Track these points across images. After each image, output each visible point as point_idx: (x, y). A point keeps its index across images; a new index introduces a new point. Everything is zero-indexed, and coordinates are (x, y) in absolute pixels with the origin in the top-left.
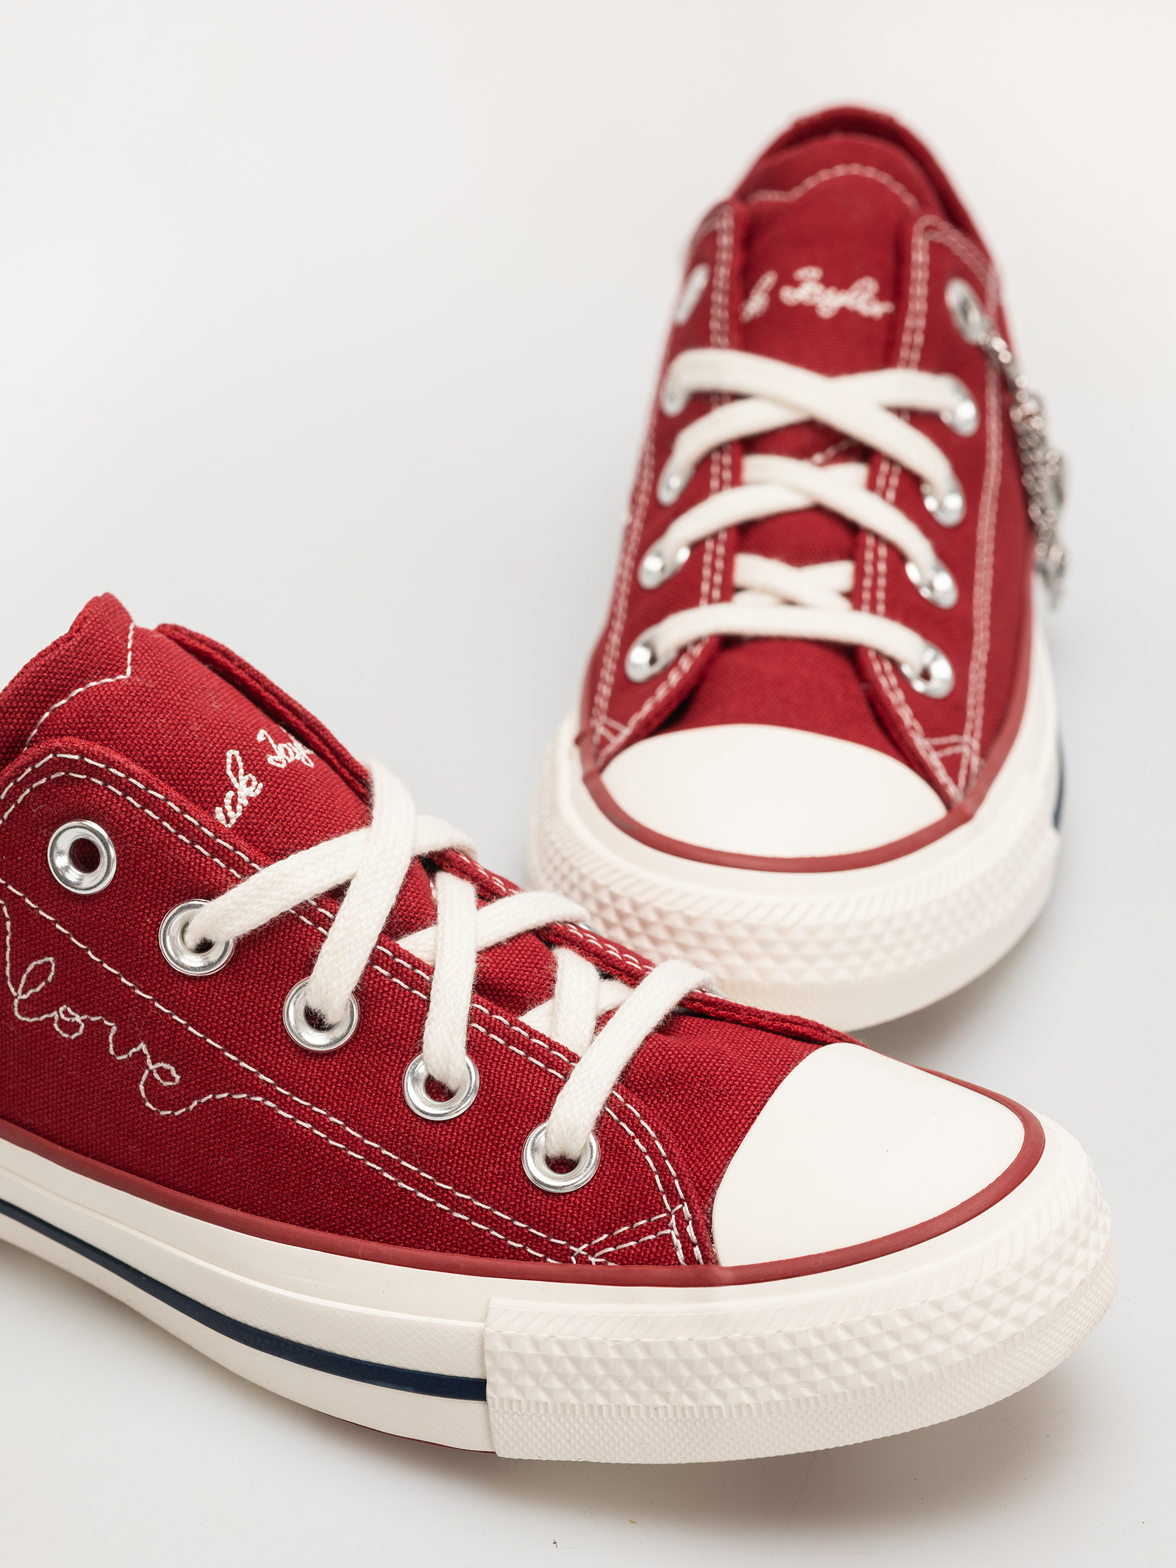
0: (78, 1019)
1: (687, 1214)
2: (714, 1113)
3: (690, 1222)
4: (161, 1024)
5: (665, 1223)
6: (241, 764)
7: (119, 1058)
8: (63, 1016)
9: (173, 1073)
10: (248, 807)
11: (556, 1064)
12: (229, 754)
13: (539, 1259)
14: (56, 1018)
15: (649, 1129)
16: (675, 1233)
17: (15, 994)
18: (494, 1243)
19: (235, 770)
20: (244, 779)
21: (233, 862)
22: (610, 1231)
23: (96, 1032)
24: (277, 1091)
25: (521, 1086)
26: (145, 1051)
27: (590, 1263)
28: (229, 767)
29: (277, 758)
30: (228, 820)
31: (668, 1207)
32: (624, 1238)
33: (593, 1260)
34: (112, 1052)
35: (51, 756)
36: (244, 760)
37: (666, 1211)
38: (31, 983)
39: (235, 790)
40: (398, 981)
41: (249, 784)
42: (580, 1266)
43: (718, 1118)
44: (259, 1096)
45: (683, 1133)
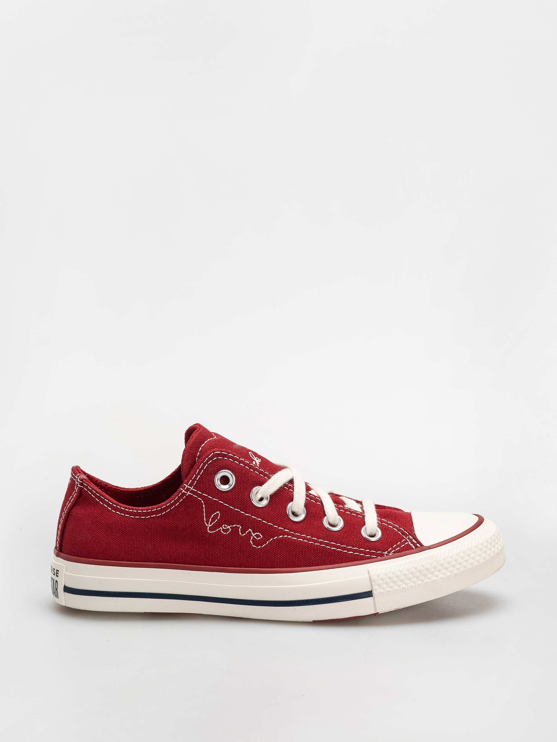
0: (229, 527)
1: (411, 538)
3: (413, 539)
4: (255, 522)
5: (406, 541)
6: (253, 455)
7: (243, 535)
8: (224, 528)
9: (260, 535)
10: (260, 464)
12: (250, 453)
13: (376, 558)
14: (222, 529)
15: (391, 523)
16: (410, 543)
17: (207, 525)
18: (362, 557)
20: (256, 458)
21: (265, 475)
22: (392, 547)
23: (235, 530)
24: (291, 533)
26: (251, 531)
27: (390, 555)
28: (251, 456)
31: (405, 538)
32: (396, 547)
34: (240, 534)
35: (213, 453)
38: (213, 520)
39: (255, 461)
40: (313, 501)
42: (387, 556)
44: (286, 535)
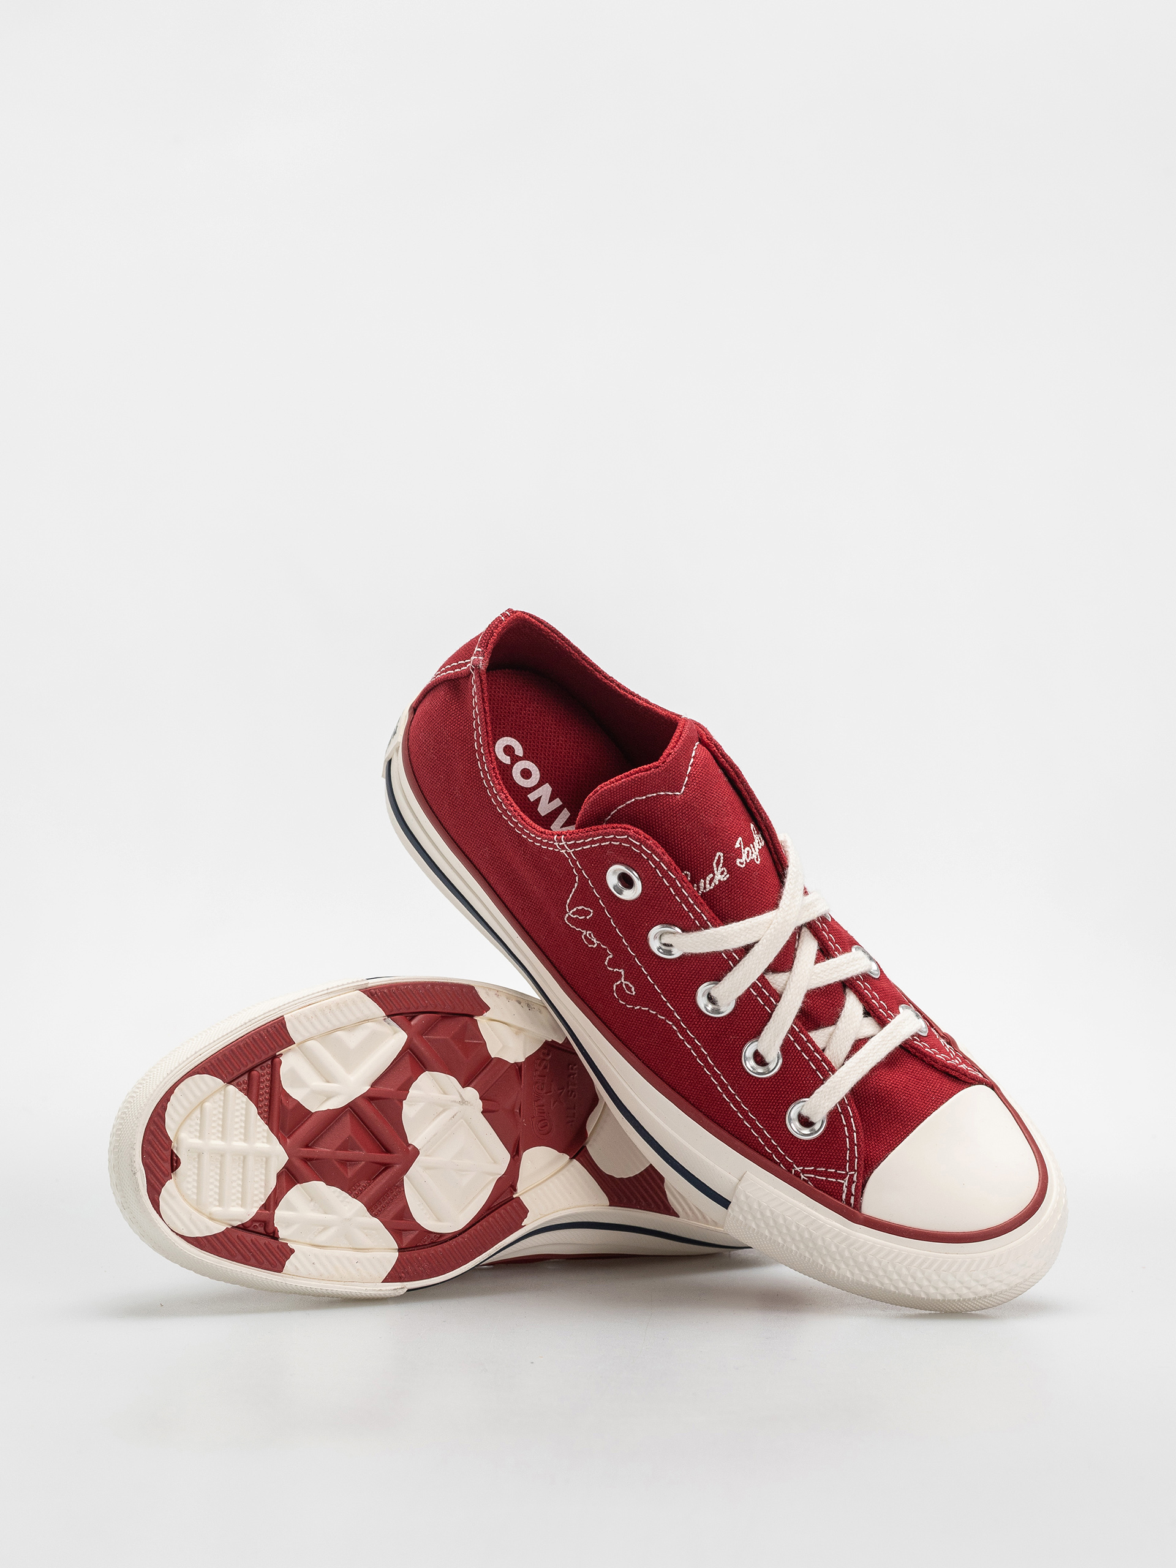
0: (595, 941)
1: (855, 1179)
2: (890, 1123)
3: (855, 1183)
4: (634, 968)
5: (843, 1177)
6: (722, 861)
7: (608, 968)
8: (588, 935)
9: (633, 989)
11: (822, 1070)
12: (718, 854)
13: (777, 1164)
14: (585, 933)
15: (854, 1125)
16: (846, 1184)
17: (568, 911)
18: (758, 1144)
19: (718, 864)
20: (720, 870)
22: (815, 1167)
23: (602, 951)
24: (680, 1024)
25: (800, 1076)
26: (623, 973)
27: (800, 1177)
28: (715, 861)
29: (742, 861)
30: (705, 888)
32: (821, 1174)
33: (802, 1177)
34: (606, 964)
35: (626, 837)
36: (724, 860)
37: (846, 1171)
38: (579, 914)
39: (714, 875)
40: (760, 1000)
41: (722, 873)
42: (795, 1177)
43: (890, 1127)
44: (671, 1021)
45: (871, 1128)
